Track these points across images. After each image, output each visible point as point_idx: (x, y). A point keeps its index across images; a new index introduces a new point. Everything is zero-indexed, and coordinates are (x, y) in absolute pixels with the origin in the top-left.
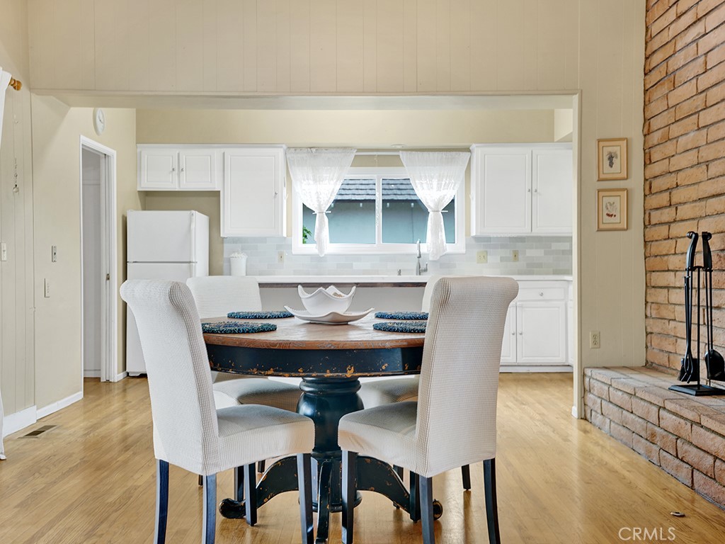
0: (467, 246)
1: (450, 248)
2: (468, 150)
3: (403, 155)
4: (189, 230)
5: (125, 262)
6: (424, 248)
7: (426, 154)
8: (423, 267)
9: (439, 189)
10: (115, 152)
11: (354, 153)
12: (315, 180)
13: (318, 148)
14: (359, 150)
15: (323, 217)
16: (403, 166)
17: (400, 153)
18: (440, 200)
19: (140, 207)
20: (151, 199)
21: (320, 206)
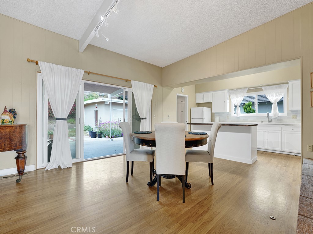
0: (288, 114)
1: (280, 114)
2: (288, 83)
3: (263, 88)
4: (202, 111)
5: (191, 118)
6: (270, 115)
7: (271, 86)
8: (270, 120)
9: (276, 96)
10: (188, 96)
11: (248, 89)
12: (236, 97)
13: (237, 89)
14: (249, 88)
15: (238, 107)
16: (263, 91)
17: (262, 87)
18: (276, 100)
19: (196, 106)
20: (199, 105)
21: (237, 104)
